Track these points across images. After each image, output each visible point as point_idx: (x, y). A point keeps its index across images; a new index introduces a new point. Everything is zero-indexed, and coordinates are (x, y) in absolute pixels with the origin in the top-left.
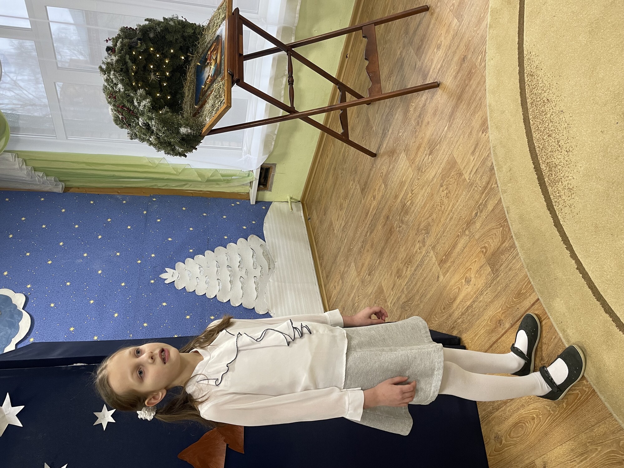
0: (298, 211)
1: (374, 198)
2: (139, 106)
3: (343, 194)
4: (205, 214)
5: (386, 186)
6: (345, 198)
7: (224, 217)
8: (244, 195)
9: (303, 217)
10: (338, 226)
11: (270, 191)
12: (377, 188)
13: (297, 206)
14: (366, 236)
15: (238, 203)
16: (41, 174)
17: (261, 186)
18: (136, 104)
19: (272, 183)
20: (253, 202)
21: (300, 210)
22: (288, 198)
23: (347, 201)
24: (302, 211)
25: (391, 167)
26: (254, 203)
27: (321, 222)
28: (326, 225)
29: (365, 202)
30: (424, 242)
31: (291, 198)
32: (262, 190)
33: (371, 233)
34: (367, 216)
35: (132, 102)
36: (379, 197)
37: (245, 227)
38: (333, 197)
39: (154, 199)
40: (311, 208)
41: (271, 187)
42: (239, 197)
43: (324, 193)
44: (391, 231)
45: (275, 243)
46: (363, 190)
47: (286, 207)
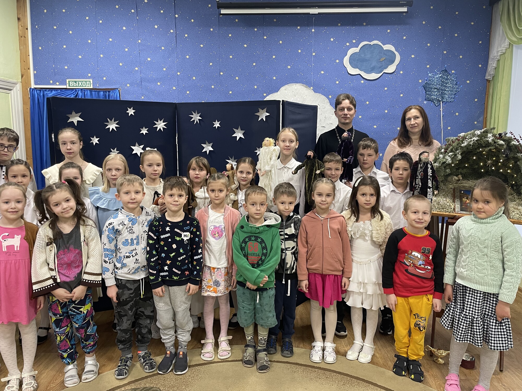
16: (494, 65)
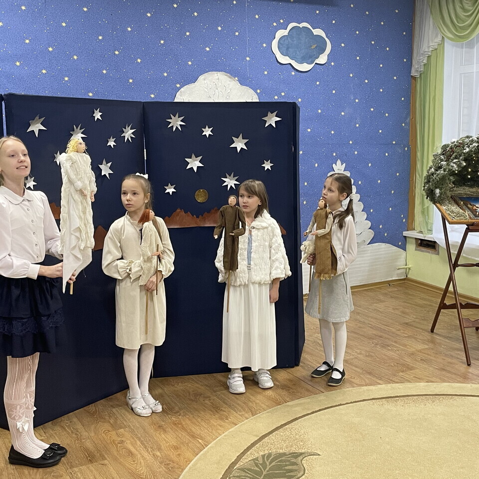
0: (397, 274)
1: (398, 330)
2: (453, 163)
3: (407, 311)
4: (393, 192)
5: (406, 337)
6: (403, 312)
7: (390, 209)
8: (412, 225)
9: (391, 279)
10: (381, 306)
11: (416, 250)
12: (406, 332)
13: (402, 273)
14: (369, 324)
15: (404, 220)
16: (425, 61)
17: (419, 242)
18: (455, 161)
19: (422, 251)
20: (405, 233)
21: (398, 277)
22: (410, 266)
23: (400, 314)
24: (397, 278)
25: (419, 340)
26: (404, 235)
27: (385, 294)
28: (382, 297)
29: (396, 325)
30: (360, 354)
31: (409, 269)
32: (416, 242)
33: (371, 327)
34: (385, 325)
35: (456, 158)
36: (398, 333)
37: (381, 227)
38: (405, 304)
39: (406, 149)
40: (400, 287)
41: (419, 250)
42: (410, 221)
43: (411, 297)
44: (370, 338)
45: (367, 253)
46: (407, 324)
47: (401, 263)
